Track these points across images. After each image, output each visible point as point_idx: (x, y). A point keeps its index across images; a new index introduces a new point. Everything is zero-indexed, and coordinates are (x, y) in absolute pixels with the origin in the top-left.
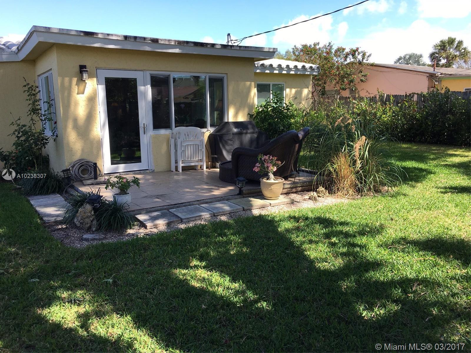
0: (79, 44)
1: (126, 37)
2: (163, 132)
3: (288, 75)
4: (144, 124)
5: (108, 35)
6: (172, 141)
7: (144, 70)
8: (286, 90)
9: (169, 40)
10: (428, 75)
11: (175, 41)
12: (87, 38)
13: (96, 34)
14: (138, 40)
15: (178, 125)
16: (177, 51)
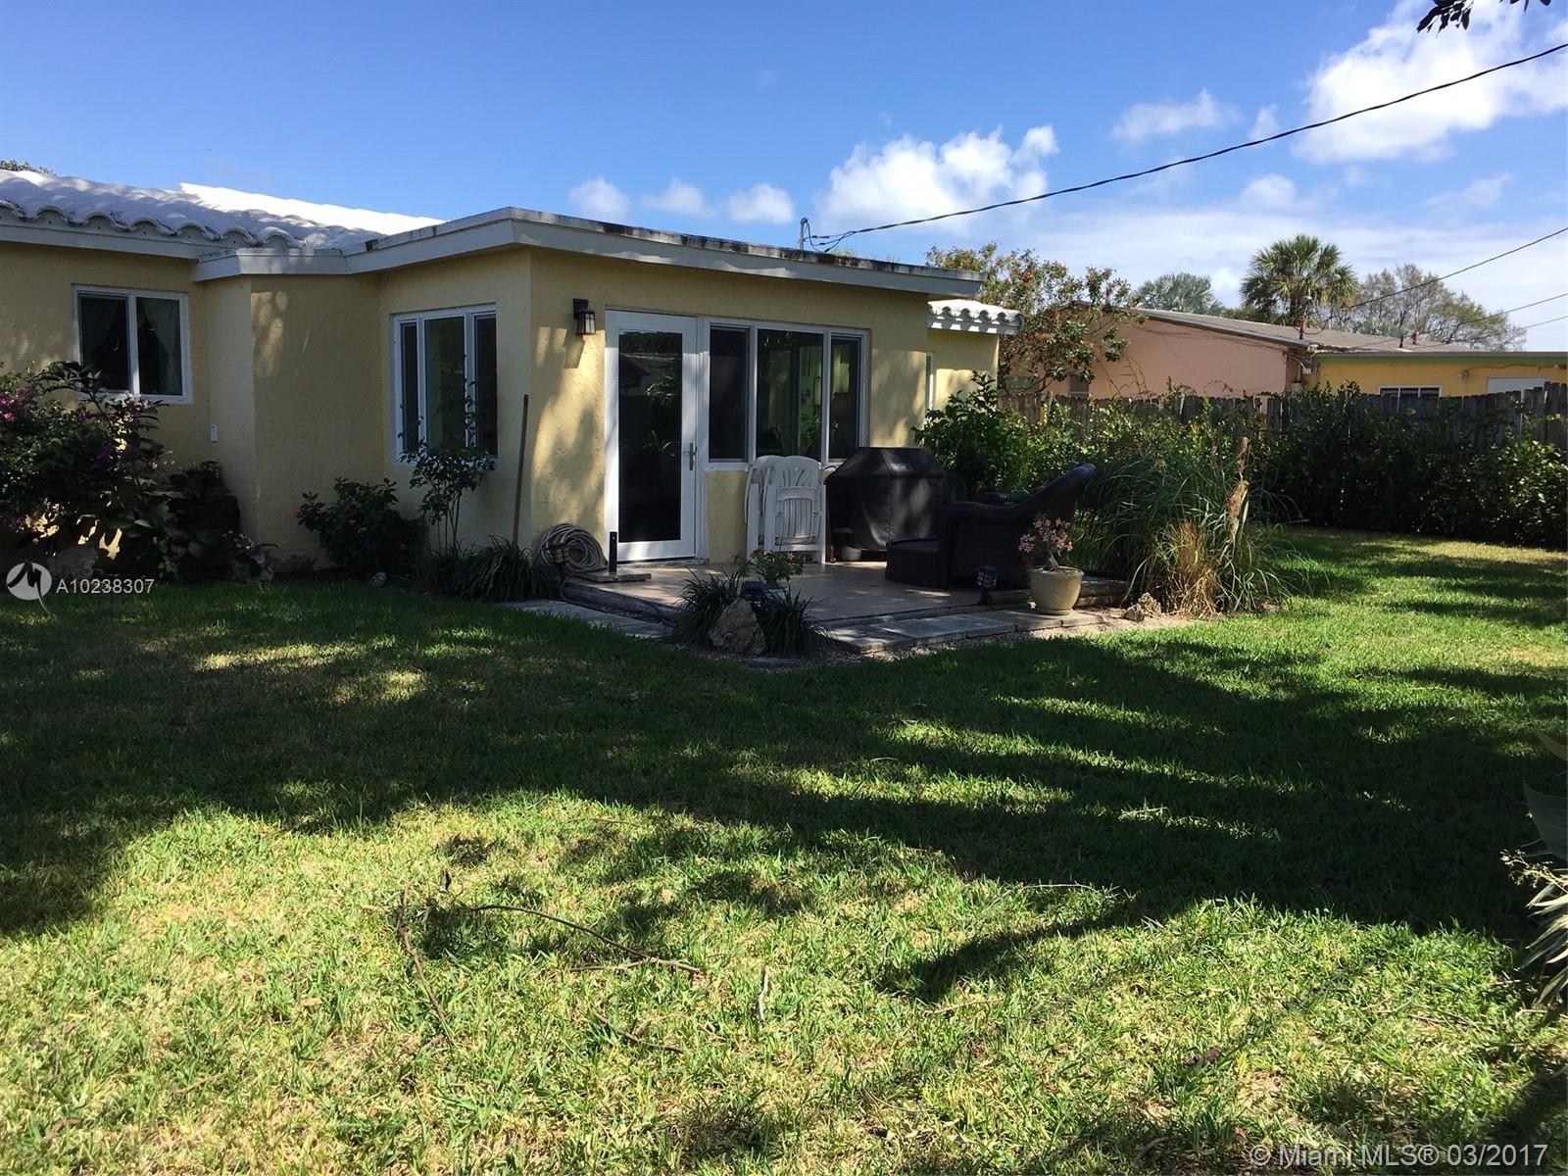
0: (590, 252)
1: (685, 239)
2: (732, 468)
3: (964, 334)
4: (691, 445)
5: (652, 232)
6: (753, 491)
7: (700, 315)
8: (935, 374)
9: (769, 248)
10: (1286, 348)
11: (782, 250)
12: (611, 239)
13: (630, 229)
14: (708, 246)
15: (763, 450)
16: (781, 273)
